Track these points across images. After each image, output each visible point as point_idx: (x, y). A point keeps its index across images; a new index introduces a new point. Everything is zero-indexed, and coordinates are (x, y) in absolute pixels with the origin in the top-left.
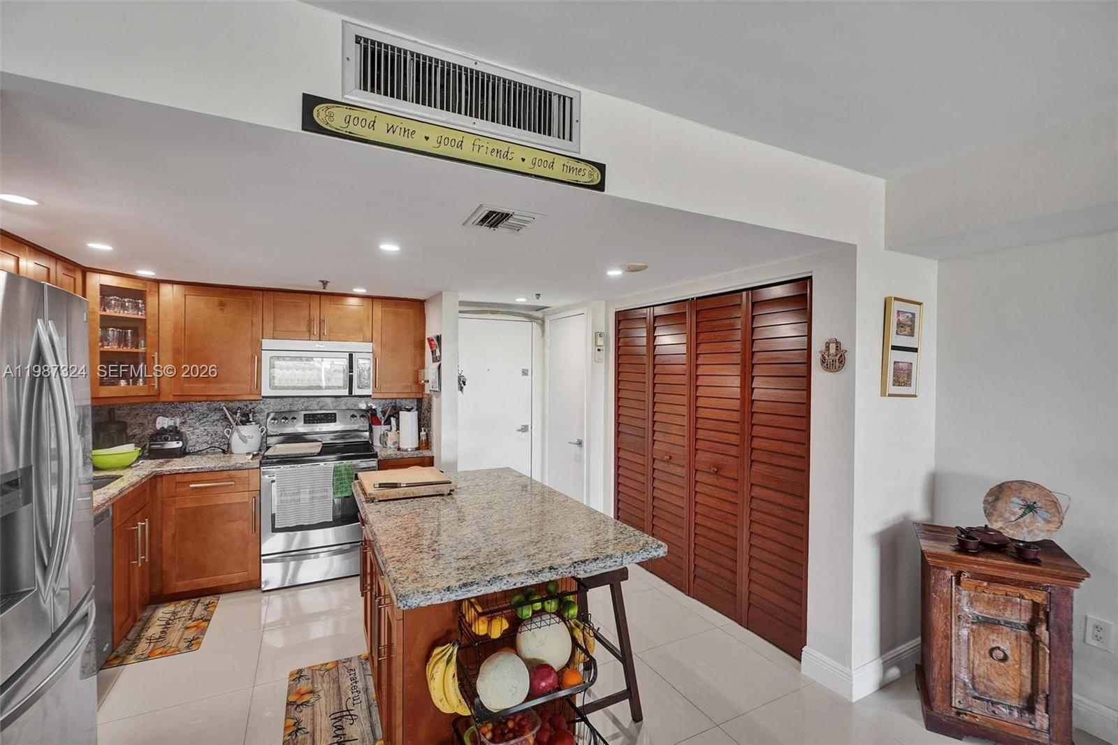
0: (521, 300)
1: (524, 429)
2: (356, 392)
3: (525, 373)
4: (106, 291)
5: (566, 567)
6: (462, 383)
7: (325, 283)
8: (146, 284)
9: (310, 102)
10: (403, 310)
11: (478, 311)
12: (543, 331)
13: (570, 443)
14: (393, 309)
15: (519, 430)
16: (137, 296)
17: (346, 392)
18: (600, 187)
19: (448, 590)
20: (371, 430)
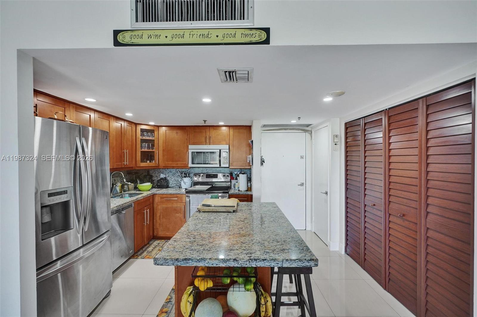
0: (294, 122)
1: (302, 185)
2: (222, 165)
3: (302, 157)
4: (142, 131)
5: (244, 261)
6: (262, 162)
7: (205, 121)
8: (154, 128)
9: (116, 33)
10: (242, 131)
11: (279, 129)
12: (311, 137)
13: (321, 193)
14: (237, 131)
15: (298, 185)
16: (152, 131)
17: (218, 166)
18: (267, 41)
19: (177, 260)
20: (231, 182)
